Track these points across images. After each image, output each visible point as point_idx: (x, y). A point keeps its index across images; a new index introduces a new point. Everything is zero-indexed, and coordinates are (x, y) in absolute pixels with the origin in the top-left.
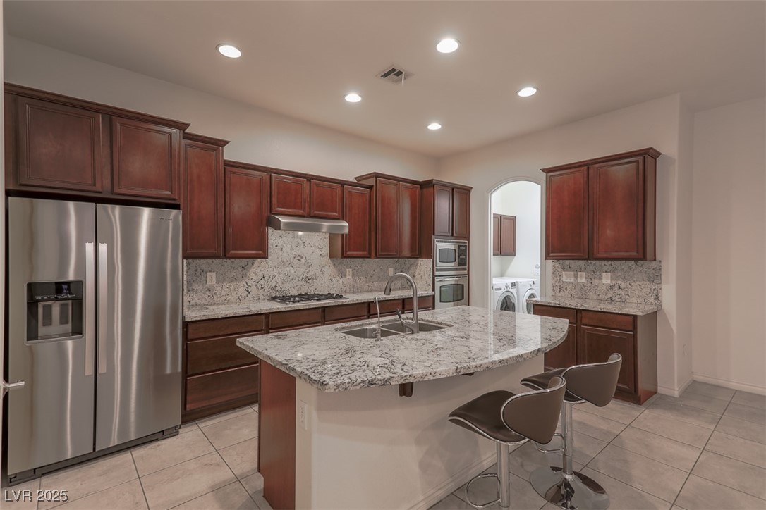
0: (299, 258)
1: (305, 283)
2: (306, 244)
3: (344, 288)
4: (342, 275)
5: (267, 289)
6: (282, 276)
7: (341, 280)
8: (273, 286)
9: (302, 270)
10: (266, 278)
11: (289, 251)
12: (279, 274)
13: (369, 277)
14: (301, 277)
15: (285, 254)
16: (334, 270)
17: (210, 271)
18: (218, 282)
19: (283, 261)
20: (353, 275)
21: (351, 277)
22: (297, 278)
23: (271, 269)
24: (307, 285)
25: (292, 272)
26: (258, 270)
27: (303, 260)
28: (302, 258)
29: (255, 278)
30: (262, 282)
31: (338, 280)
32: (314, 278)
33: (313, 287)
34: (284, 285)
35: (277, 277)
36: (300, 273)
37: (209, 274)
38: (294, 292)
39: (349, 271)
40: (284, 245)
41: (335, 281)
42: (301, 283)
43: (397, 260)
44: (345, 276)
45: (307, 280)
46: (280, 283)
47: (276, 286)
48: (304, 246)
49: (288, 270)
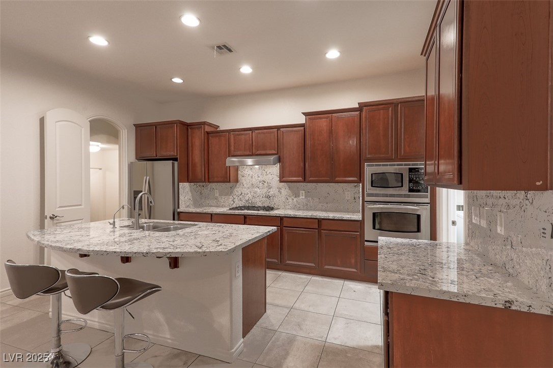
0: (263, 182)
1: (267, 199)
2: (268, 173)
3: (299, 206)
4: (297, 195)
5: (244, 201)
6: (252, 194)
7: (295, 199)
8: (247, 199)
9: (265, 190)
10: (243, 195)
11: (257, 178)
12: (250, 192)
13: (322, 198)
14: (265, 195)
15: (254, 180)
16: (290, 191)
18: (220, 195)
19: (252, 184)
20: (306, 196)
21: (304, 197)
22: (262, 196)
23: (246, 189)
24: (268, 201)
25: (259, 191)
26: (238, 190)
27: (266, 184)
28: (265, 182)
29: (237, 194)
30: (241, 197)
31: (293, 199)
32: (274, 196)
33: (273, 203)
34: (254, 200)
35: (249, 194)
36: (264, 193)
37: (216, 190)
38: (260, 204)
39: (302, 192)
40: (254, 174)
41: (290, 200)
42: (264, 199)
43: (356, 184)
44: (299, 196)
45: (268, 197)
46: (251, 198)
47: (248, 200)
48: (267, 175)
49: (256, 190)
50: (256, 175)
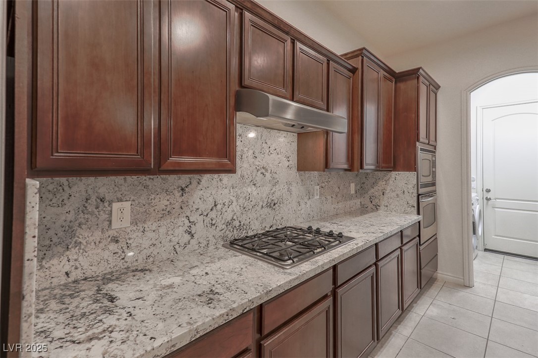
0: (263, 171)
1: (269, 210)
2: (272, 149)
4: (310, 195)
5: (221, 226)
6: (241, 201)
7: (309, 203)
8: (229, 219)
9: (266, 190)
10: (219, 207)
11: (251, 160)
12: (238, 197)
13: (334, 196)
14: (265, 203)
16: (302, 188)
17: (120, 200)
18: (134, 222)
20: (321, 194)
21: (318, 197)
22: (261, 203)
23: (227, 191)
25: (255, 193)
26: (206, 194)
27: (268, 175)
28: (267, 170)
29: (202, 207)
30: (213, 215)
31: (306, 203)
32: (281, 201)
33: (280, 216)
34: (244, 216)
35: (235, 203)
36: (265, 195)
37: (116, 206)
38: (257, 228)
39: (317, 189)
40: (245, 149)
41: (303, 204)
42: (266, 210)
44: (313, 196)
45: (272, 205)
46: (238, 214)
47: (233, 219)
48: (270, 153)
49: (249, 190)
50: (251, 152)
